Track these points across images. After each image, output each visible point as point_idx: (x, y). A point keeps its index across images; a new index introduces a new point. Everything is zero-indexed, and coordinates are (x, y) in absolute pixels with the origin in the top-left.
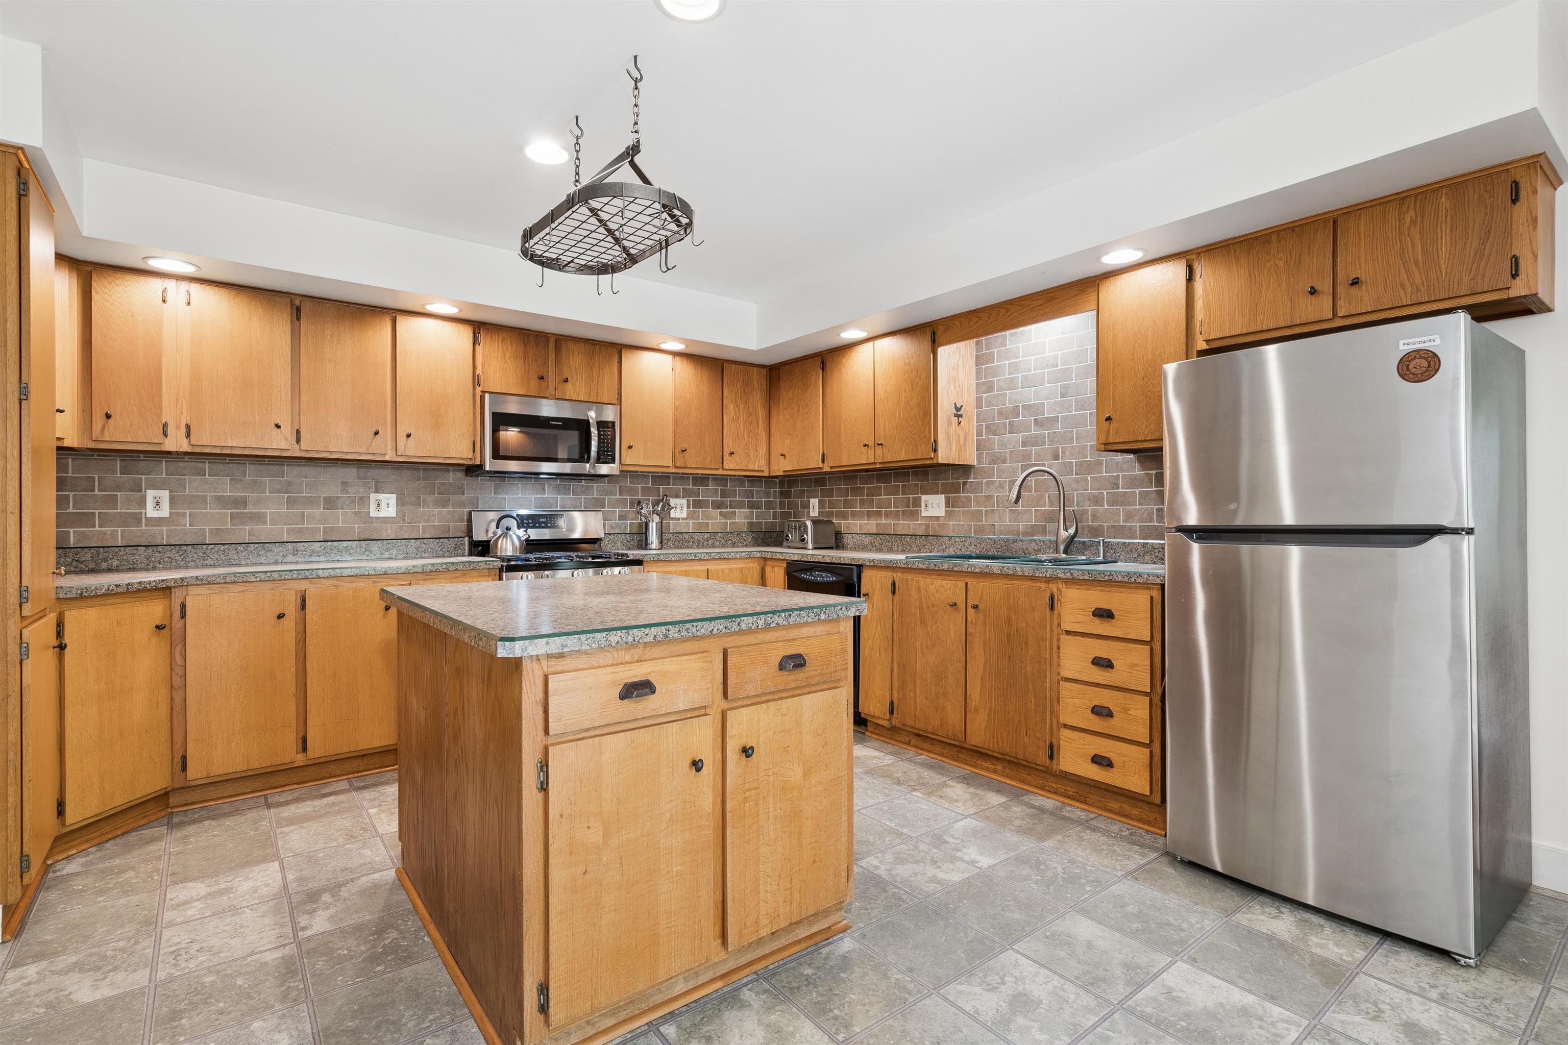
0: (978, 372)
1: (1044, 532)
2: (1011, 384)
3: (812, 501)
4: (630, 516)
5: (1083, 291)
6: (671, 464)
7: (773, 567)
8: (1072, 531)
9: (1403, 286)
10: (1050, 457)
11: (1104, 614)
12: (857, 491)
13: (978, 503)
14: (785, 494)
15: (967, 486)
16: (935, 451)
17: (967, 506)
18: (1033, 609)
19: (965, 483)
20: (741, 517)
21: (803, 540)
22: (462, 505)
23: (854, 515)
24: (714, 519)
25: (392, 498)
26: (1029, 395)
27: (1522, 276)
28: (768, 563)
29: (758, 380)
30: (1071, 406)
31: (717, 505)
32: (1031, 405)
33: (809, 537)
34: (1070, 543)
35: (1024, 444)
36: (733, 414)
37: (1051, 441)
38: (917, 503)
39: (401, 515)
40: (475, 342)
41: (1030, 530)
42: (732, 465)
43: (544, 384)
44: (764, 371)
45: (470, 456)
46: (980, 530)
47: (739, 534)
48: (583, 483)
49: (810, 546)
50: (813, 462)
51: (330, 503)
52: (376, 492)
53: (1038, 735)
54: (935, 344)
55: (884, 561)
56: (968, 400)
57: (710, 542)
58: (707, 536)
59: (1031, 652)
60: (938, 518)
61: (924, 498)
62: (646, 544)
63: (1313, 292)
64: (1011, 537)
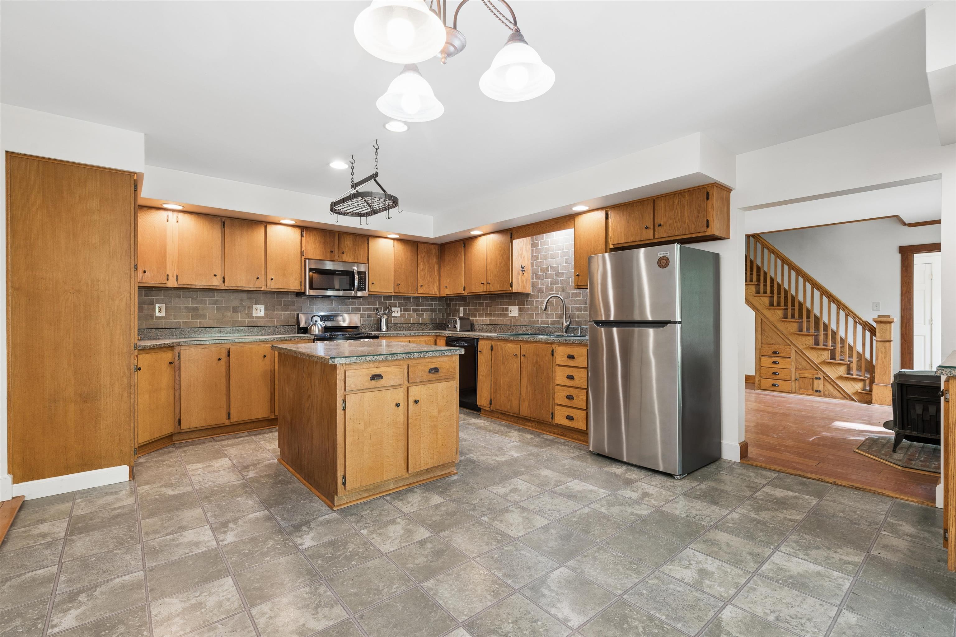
0: (532, 251)
1: (559, 323)
2: (546, 257)
3: (460, 308)
4: (373, 316)
5: (569, 220)
6: (392, 291)
7: (440, 340)
8: (568, 323)
9: (675, 228)
10: (561, 290)
11: (571, 357)
12: (481, 304)
13: (532, 311)
14: (448, 305)
15: (528, 302)
16: (512, 286)
17: (528, 312)
18: (546, 356)
19: (527, 301)
20: (427, 317)
21: (455, 327)
22: (294, 310)
23: (480, 315)
24: (414, 317)
25: (262, 308)
26: (553, 262)
27: (710, 227)
28: (438, 338)
29: (434, 251)
30: (569, 268)
31: (415, 310)
32: (553, 267)
33: (458, 326)
34: (567, 329)
35: (551, 284)
36: (422, 267)
37: (562, 283)
38: (507, 310)
39: (266, 315)
40: (302, 236)
41: (553, 323)
42: (421, 292)
43: (333, 254)
44: (437, 247)
45: (299, 288)
46: (533, 322)
47: (426, 324)
48: (351, 300)
49: (458, 330)
50: (459, 290)
51: (235, 310)
52: (255, 304)
53: (547, 409)
54: (512, 239)
55: (488, 336)
56: (527, 263)
57: (412, 328)
58: (410, 325)
59: (545, 374)
60: (515, 317)
61: (510, 307)
62: (381, 329)
63: (647, 228)
64: (545, 326)
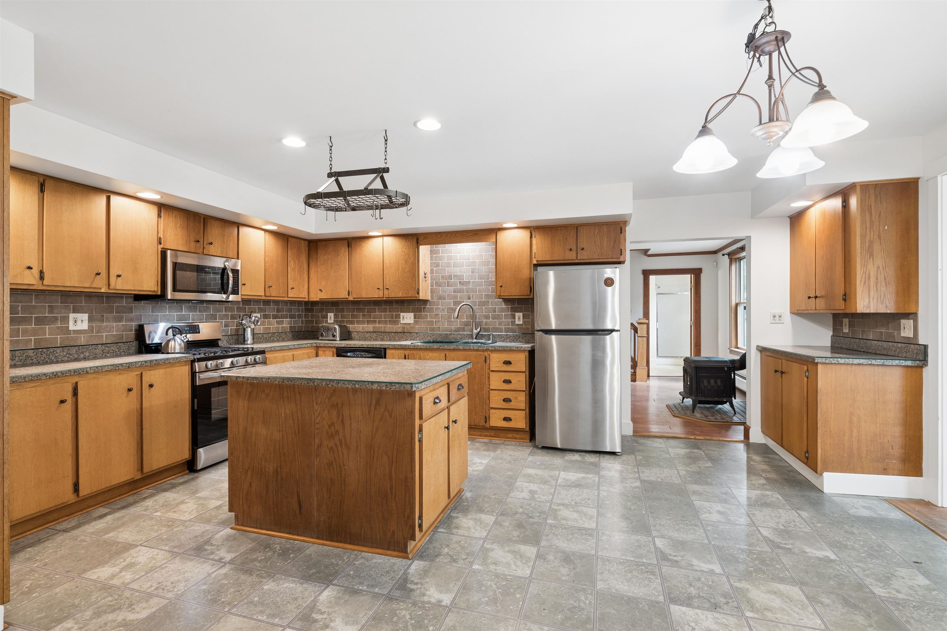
0: (431, 257)
1: (464, 330)
2: (448, 265)
3: (329, 314)
4: (230, 325)
5: (490, 234)
6: (263, 294)
7: (324, 351)
8: (479, 330)
9: (595, 253)
10: (466, 298)
11: (508, 363)
12: (359, 310)
13: (431, 317)
15: (426, 309)
16: (418, 293)
17: (426, 319)
18: (478, 363)
19: (424, 308)
21: (334, 336)
22: (131, 320)
23: (358, 322)
24: (273, 325)
25: (85, 316)
26: (457, 271)
27: (623, 255)
28: (320, 349)
29: (304, 246)
30: (476, 277)
31: (275, 317)
32: (457, 275)
33: (338, 334)
34: (478, 336)
35: (454, 292)
36: (292, 266)
37: (467, 292)
38: (398, 317)
39: (91, 328)
40: (159, 216)
41: (457, 330)
42: (293, 295)
43: (198, 244)
44: (307, 243)
45: (156, 290)
46: (432, 329)
47: (286, 333)
48: (205, 305)
49: (338, 339)
50: (342, 294)
51: (40, 321)
52: (73, 312)
53: (480, 414)
54: (418, 244)
56: (428, 271)
57: (272, 338)
58: (270, 335)
60: (410, 324)
61: (402, 314)
62: (244, 341)
63: (571, 250)
64: (448, 333)
